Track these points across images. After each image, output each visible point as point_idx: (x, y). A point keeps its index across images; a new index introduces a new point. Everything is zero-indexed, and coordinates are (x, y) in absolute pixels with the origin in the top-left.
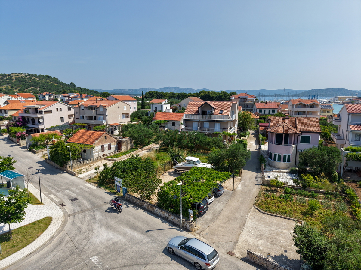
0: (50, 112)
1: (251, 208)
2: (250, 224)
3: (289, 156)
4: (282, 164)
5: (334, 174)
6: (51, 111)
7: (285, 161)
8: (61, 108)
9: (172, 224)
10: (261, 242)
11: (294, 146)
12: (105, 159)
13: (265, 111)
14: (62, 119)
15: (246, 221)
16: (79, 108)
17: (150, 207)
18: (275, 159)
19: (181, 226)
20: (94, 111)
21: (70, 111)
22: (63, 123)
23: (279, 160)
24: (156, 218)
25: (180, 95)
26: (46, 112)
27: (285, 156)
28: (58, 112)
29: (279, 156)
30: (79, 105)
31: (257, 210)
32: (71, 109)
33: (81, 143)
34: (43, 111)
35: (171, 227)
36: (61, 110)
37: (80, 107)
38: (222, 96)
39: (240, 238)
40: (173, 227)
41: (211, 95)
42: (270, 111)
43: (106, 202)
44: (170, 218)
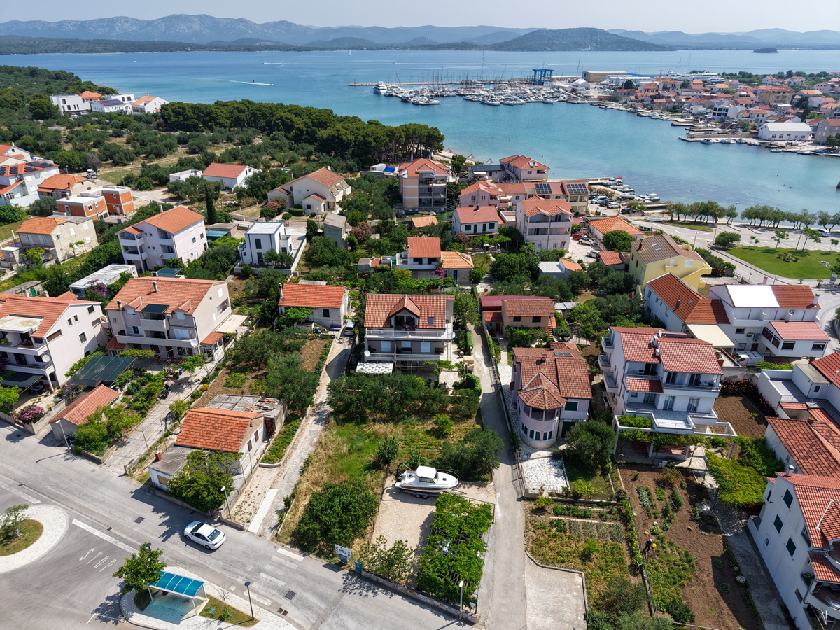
0: (59, 333)
1: (524, 559)
2: (531, 592)
3: (551, 433)
4: (541, 444)
5: (607, 466)
6: (60, 331)
7: (545, 439)
8: (76, 317)
9: (449, 616)
10: (549, 620)
11: (557, 418)
12: (260, 466)
13: (476, 226)
14: (83, 337)
15: (525, 587)
16: (121, 312)
17: (408, 592)
18: (532, 436)
19: (460, 618)
20: (164, 321)
21: (93, 314)
22: (86, 343)
23: (538, 438)
24: (423, 608)
25: (258, 113)
26: (50, 338)
27: (545, 434)
28: (72, 327)
29: (538, 434)
30: (121, 306)
31: (532, 562)
32: (95, 309)
33: (210, 447)
34: (46, 338)
35: (449, 622)
36: (76, 320)
37: (123, 309)
38: (371, 142)
39: (527, 620)
40: (451, 622)
41: (344, 138)
42: (484, 226)
43: (339, 591)
44: (442, 607)
